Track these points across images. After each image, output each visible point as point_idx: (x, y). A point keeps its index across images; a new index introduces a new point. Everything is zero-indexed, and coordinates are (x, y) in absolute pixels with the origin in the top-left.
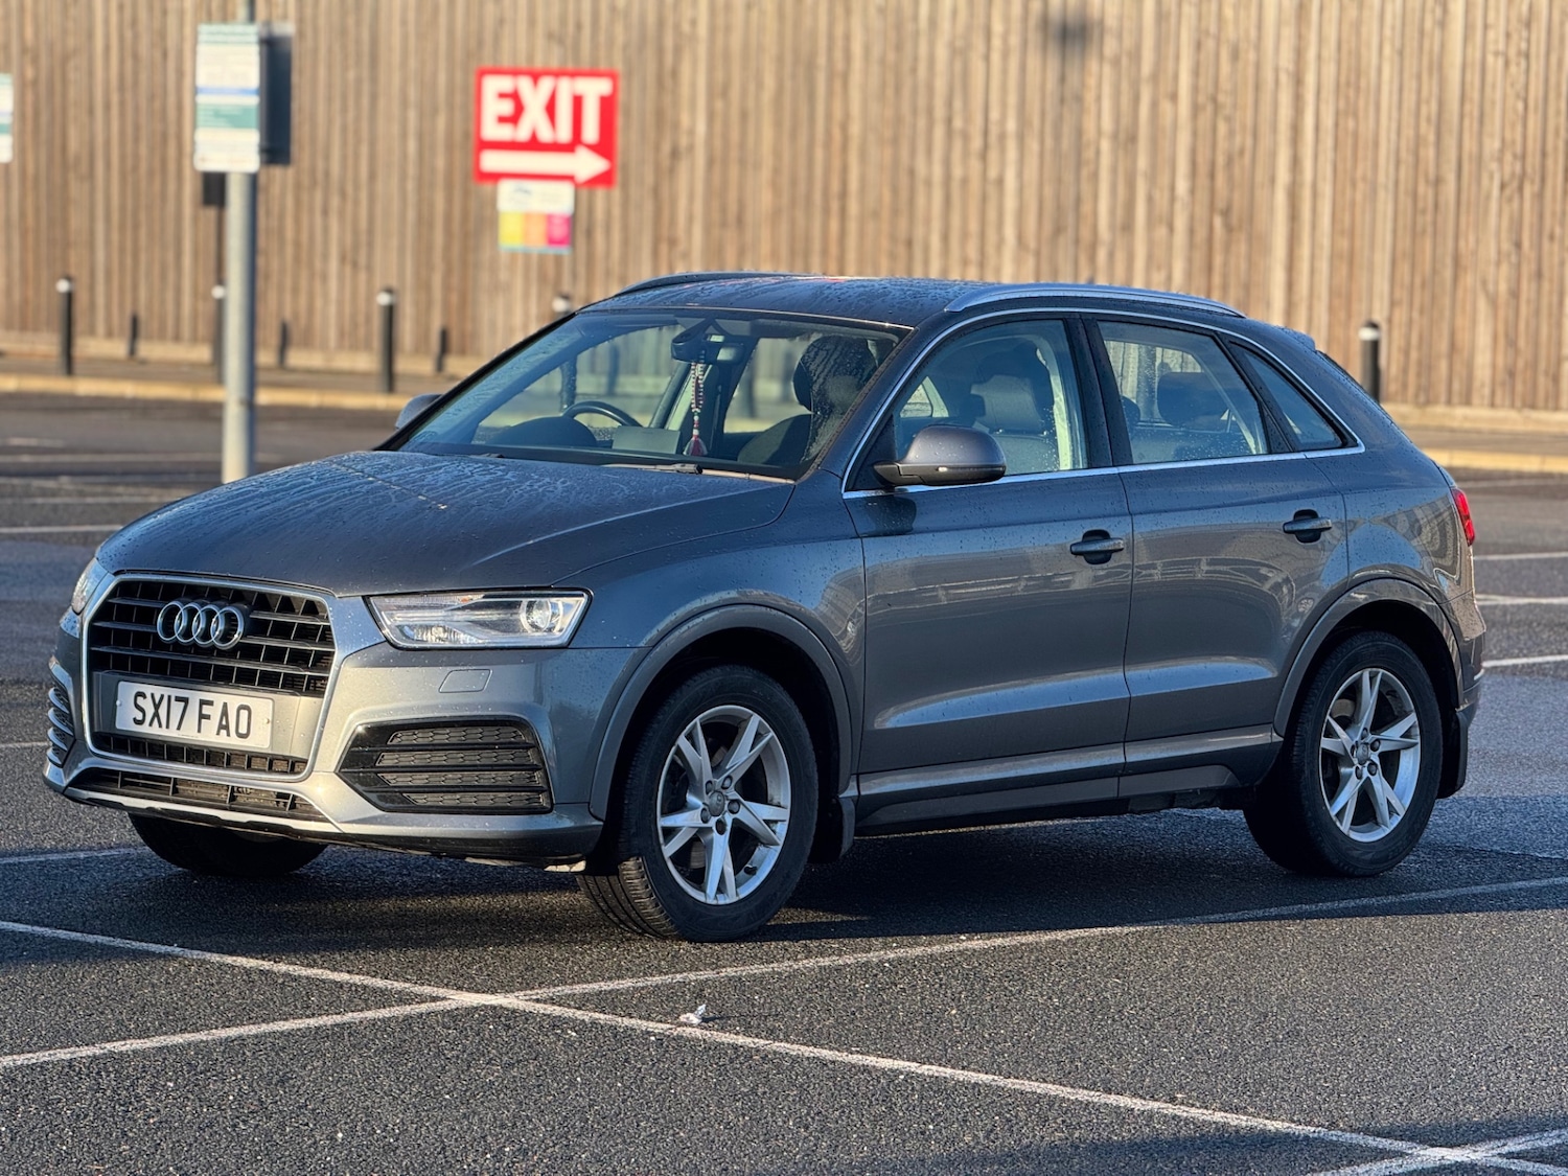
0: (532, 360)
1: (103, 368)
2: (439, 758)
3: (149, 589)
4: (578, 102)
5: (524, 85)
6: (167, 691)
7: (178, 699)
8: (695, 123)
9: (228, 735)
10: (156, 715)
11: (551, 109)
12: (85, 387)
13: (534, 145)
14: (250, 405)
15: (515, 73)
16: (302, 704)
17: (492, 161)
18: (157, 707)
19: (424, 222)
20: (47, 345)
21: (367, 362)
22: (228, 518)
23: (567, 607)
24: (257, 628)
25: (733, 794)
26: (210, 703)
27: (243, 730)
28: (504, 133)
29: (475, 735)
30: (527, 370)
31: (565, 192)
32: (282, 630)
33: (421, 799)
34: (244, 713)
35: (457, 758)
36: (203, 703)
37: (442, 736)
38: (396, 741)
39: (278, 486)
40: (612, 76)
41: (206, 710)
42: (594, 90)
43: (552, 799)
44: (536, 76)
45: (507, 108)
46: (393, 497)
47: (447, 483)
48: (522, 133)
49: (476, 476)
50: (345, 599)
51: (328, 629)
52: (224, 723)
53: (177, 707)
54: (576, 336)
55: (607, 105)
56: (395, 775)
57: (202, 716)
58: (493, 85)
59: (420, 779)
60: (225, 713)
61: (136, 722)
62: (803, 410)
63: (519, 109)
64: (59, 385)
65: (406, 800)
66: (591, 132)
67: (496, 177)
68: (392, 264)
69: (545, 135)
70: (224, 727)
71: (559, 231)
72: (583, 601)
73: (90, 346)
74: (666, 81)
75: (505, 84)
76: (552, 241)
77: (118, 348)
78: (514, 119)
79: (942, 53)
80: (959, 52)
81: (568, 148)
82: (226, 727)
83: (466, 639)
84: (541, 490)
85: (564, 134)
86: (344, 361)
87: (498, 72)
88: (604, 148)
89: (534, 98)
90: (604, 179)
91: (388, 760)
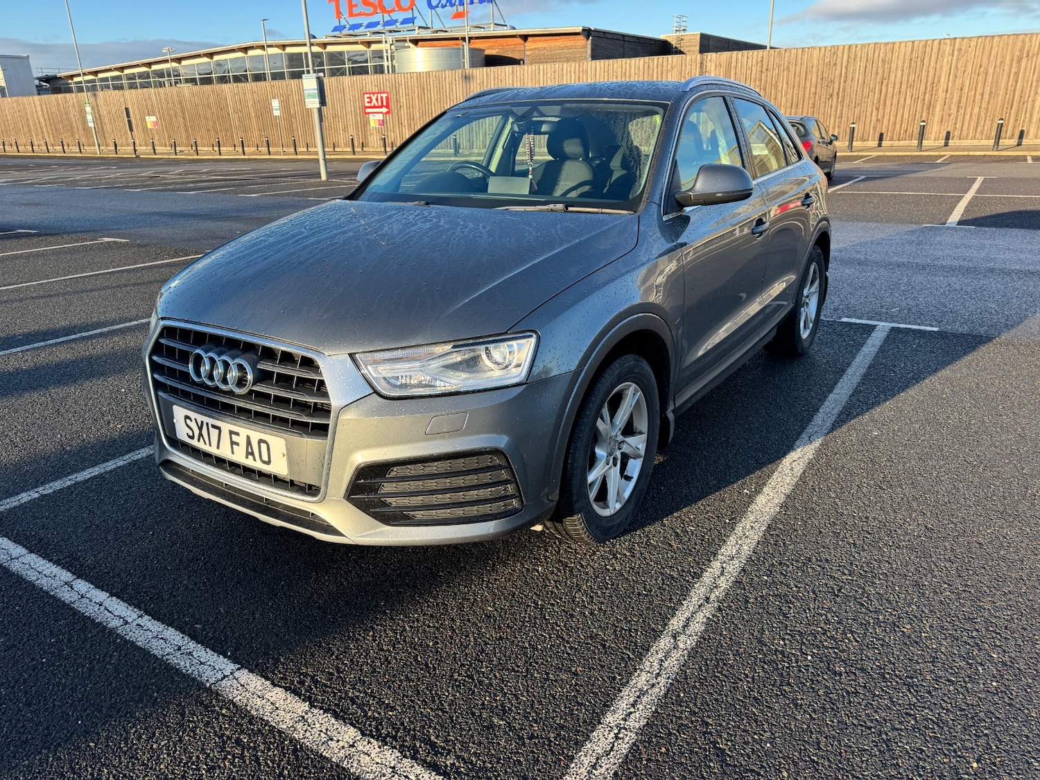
0: (426, 139)
1: (302, 153)
2: (432, 484)
3: (185, 335)
4: (382, 98)
5: (372, 95)
6: (206, 419)
7: (213, 426)
8: (403, 100)
9: (255, 460)
10: (201, 435)
11: (377, 100)
12: (299, 157)
13: (374, 107)
14: (325, 160)
15: (370, 93)
16: (309, 444)
17: (368, 110)
18: (200, 429)
19: (356, 123)
20: (292, 150)
21: (350, 149)
22: (241, 270)
23: (520, 346)
24: (263, 377)
25: (620, 438)
26: (237, 434)
27: (265, 458)
28: (369, 105)
29: (459, 464)
30: (425, 145)
31: (381, 115)
32: (284, 380)
33: (419, 515)
34: (264, 446)
35: (446, 483)
36: (231, 433)
37: (433, 468)
38: (393, 474)
39: (283, 235)
40: (387, 93)
41: (235, 438)
42: (384, 95)
43: (522, 502)
44: (374, 94)
45: (369, 100)
46: (363, 247)
47: (400, 231)
48: (372, 104)
49: (420, 224)
50: (334, 357)
51: (322, 383)
52: (250, 450)
53: (214, 433)
54: (449, 124)
55: (387, 98)
56: (395, 499)
57: (233, 443)
58: (366, 96)
59: (417, 500)
60: (249, 443)
61: (190, 437)
62: (550, 158)
63: (371, 100)
64: (295, 157)
65: (407, 517)
66: (385, 104)
67: (369, 113)
68: (352, 131)
69: (376, 104)
70: (250, 453)
71: (381, 123)
72: (533, 341)
73: (299, 150)
74: (397, 93)
75: (368, 95)
76: (380, 125)
77: (305, 149)
78: (370, 102)
79: (447, 85)
80: (451, 84)
81: (381, 107)
82: (252, 454)
83: (442, 386)
84: (471, 235)
85: (380, 104)
86: (345, 149)
87: (367, 93)
88: (387, 106)
89: (374, 98)
90: (388, 113)
91: (388, 488)
